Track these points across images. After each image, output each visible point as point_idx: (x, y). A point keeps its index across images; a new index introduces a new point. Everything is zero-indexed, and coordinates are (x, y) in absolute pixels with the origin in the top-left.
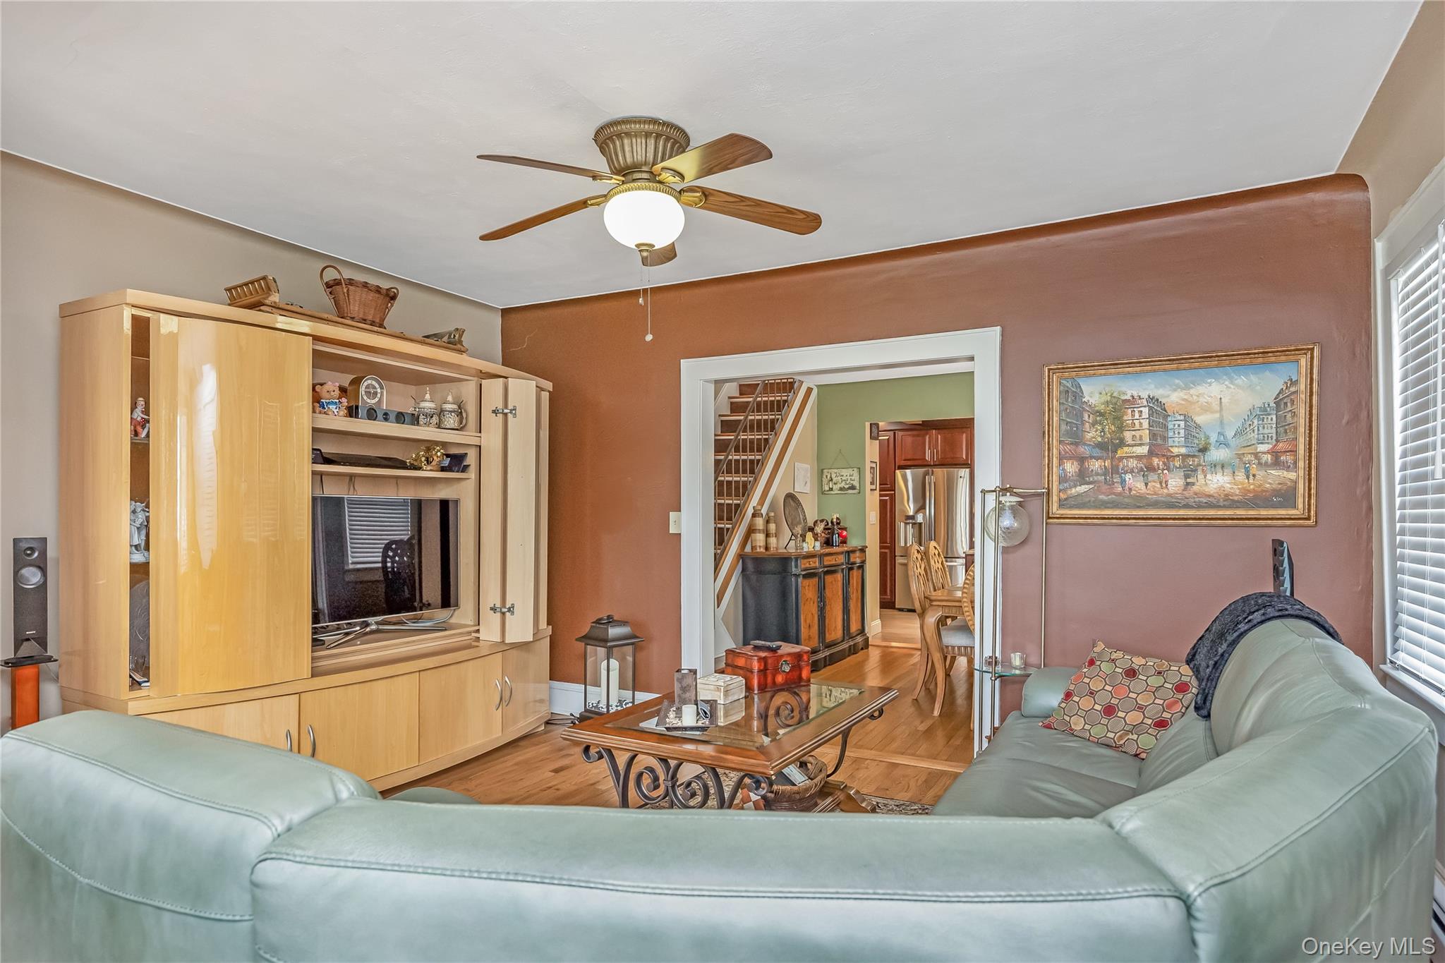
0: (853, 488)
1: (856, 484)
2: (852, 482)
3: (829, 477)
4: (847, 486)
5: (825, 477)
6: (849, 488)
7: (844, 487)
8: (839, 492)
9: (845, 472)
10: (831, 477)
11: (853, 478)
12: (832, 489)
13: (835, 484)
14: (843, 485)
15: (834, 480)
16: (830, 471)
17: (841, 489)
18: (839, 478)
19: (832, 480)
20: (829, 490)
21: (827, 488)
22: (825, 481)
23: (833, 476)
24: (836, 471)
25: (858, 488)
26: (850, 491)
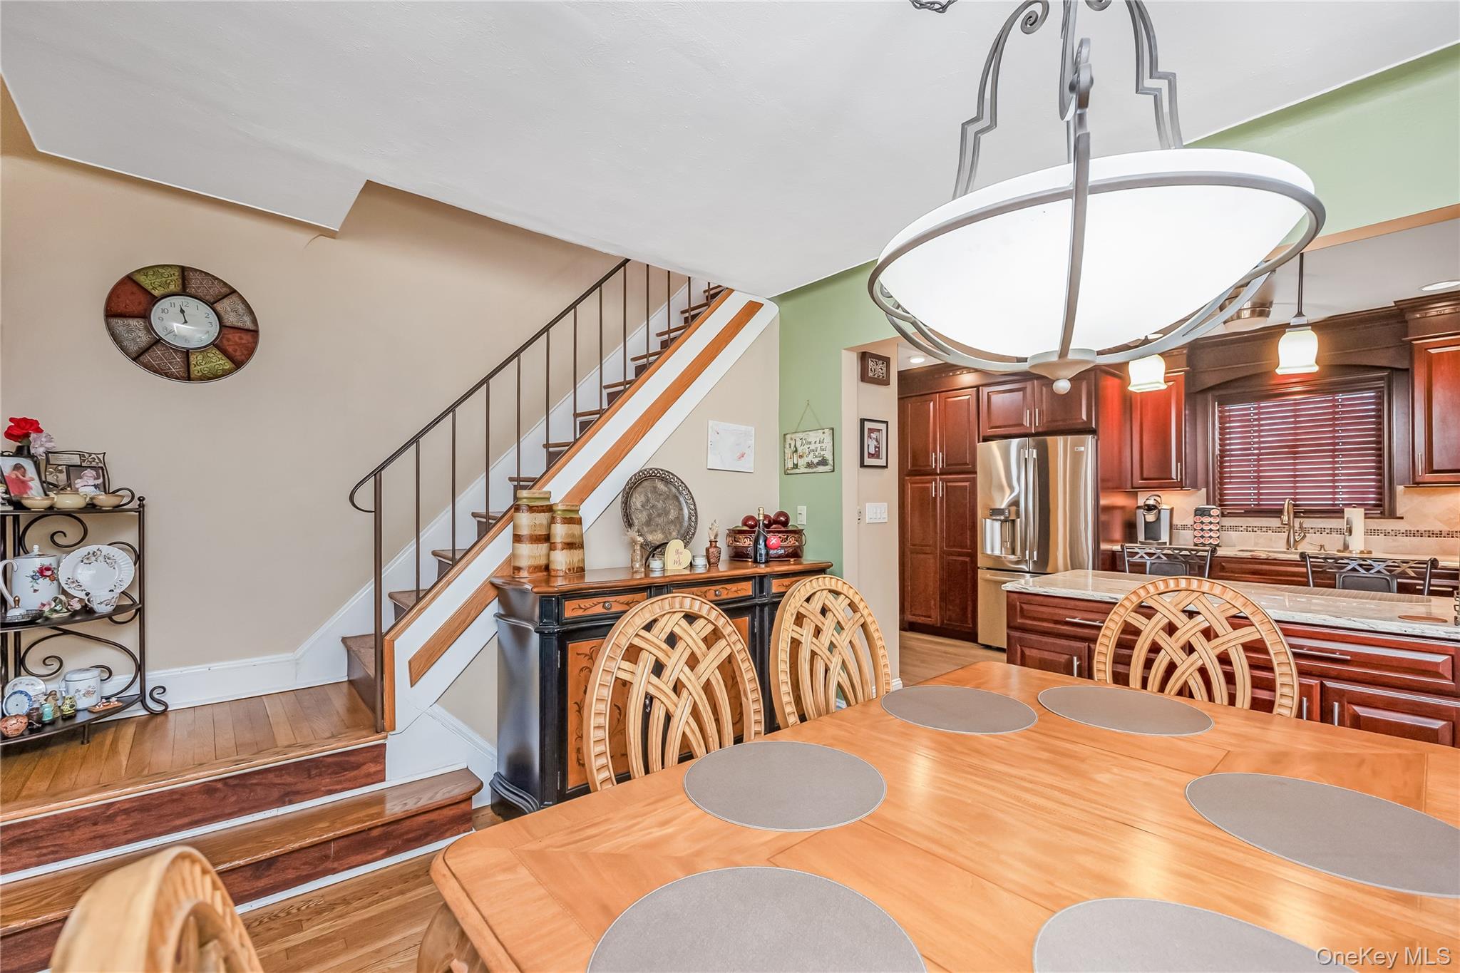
0: (823, 462)
1: (829, 456)
2: (823, 453)
3: (793, 446)
4: (816, 461)
5: (788, 446)
6: (819, 464)
7: (812, 463)
8: (806, 470)
9: (813, 437)
10: (795, 446)
11: (824, 445)
12: (797, 465)
13: (801, 457)
14: (810, 458)
15: (800, 450)
16: (793, 436)
17: (809, 465)
18: (806, 446)
19: (796, 451)
20: (793, 468)
21: (790, 465)
22: (788, 451)
23: (798, 444)
24: (801, 435)
25: (831, 462)
26: (821, 468)
